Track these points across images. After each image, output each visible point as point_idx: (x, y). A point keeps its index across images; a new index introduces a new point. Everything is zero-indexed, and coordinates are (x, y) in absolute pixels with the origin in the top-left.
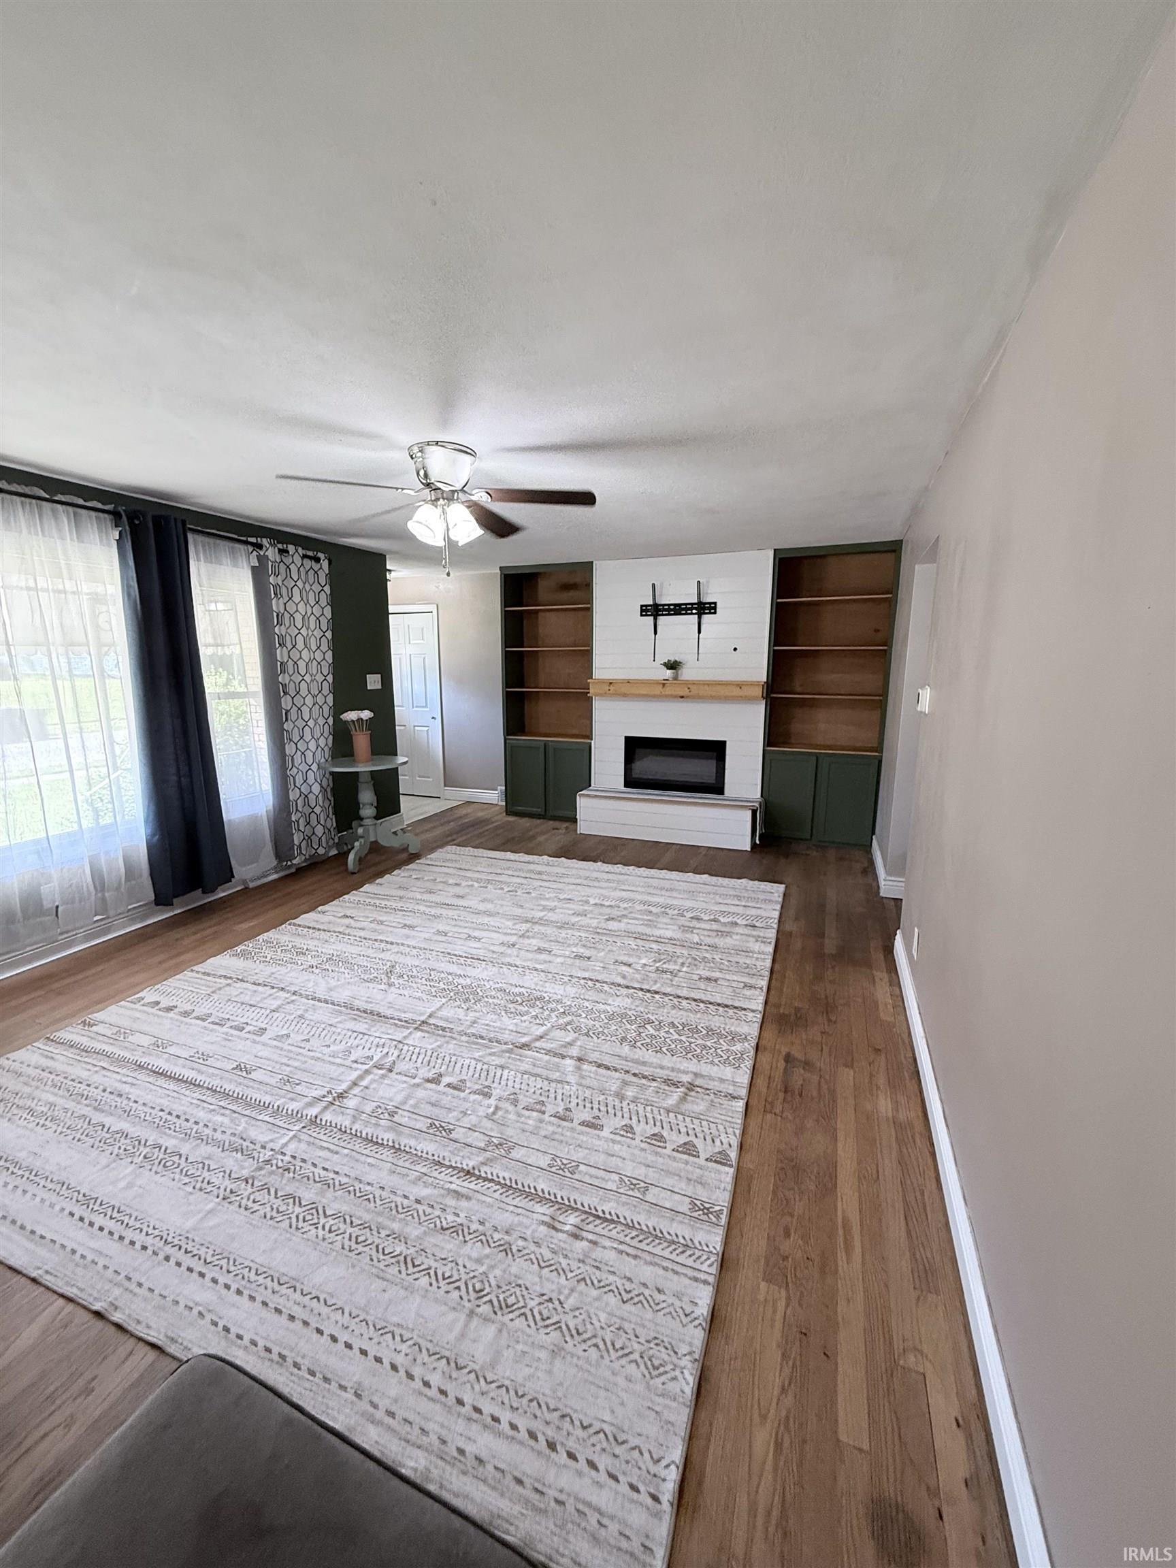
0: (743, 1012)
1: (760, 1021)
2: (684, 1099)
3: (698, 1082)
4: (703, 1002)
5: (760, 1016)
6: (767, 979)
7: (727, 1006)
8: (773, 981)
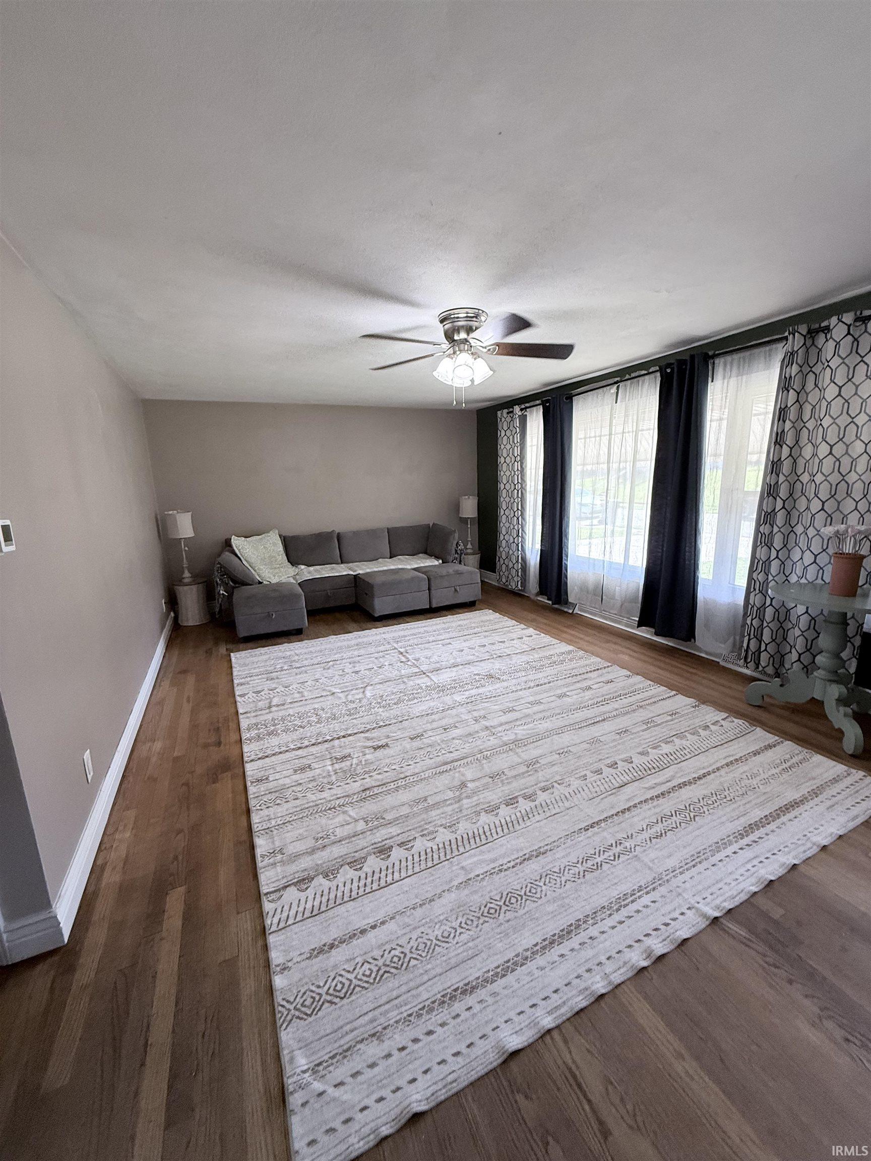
0: (259, 756)
1: (245, 755)
2: (270, 703)
3: (267, 711)
4: (294, 749)
5: (246, 759)
6: (251, 796)
7: (274, 755)
8: (244, 800)
